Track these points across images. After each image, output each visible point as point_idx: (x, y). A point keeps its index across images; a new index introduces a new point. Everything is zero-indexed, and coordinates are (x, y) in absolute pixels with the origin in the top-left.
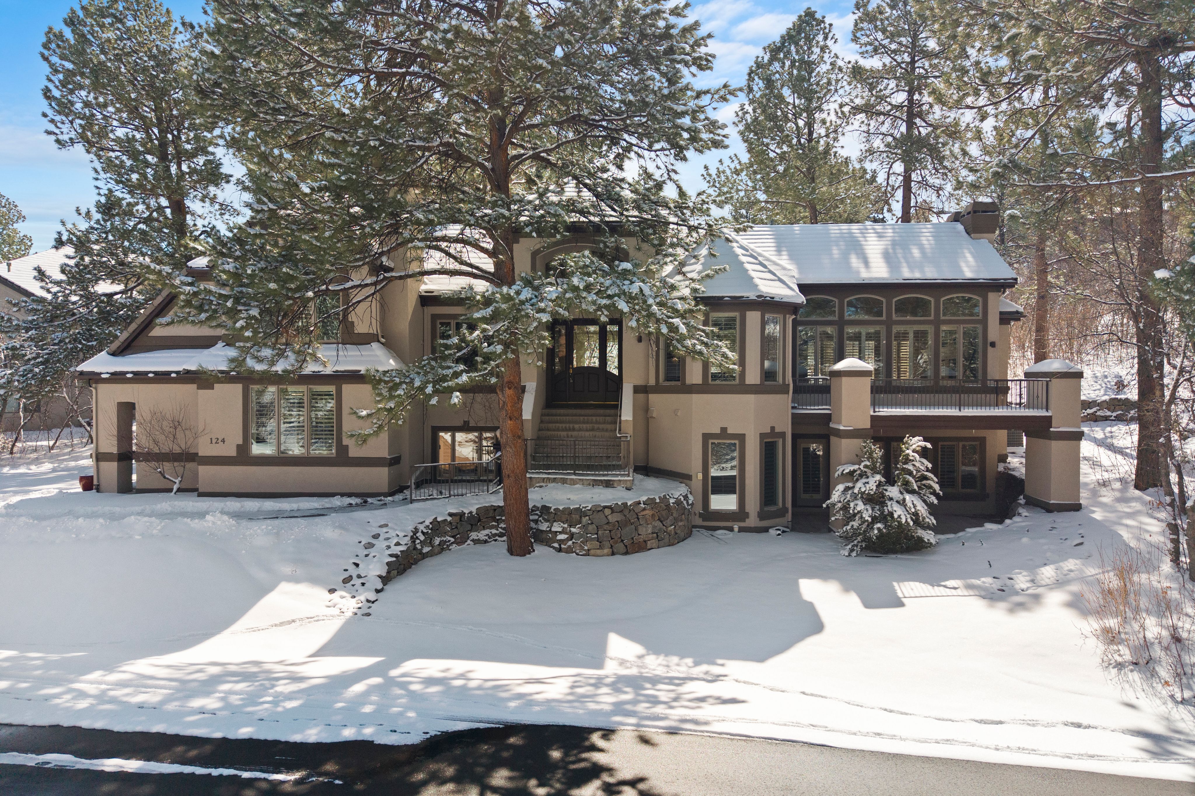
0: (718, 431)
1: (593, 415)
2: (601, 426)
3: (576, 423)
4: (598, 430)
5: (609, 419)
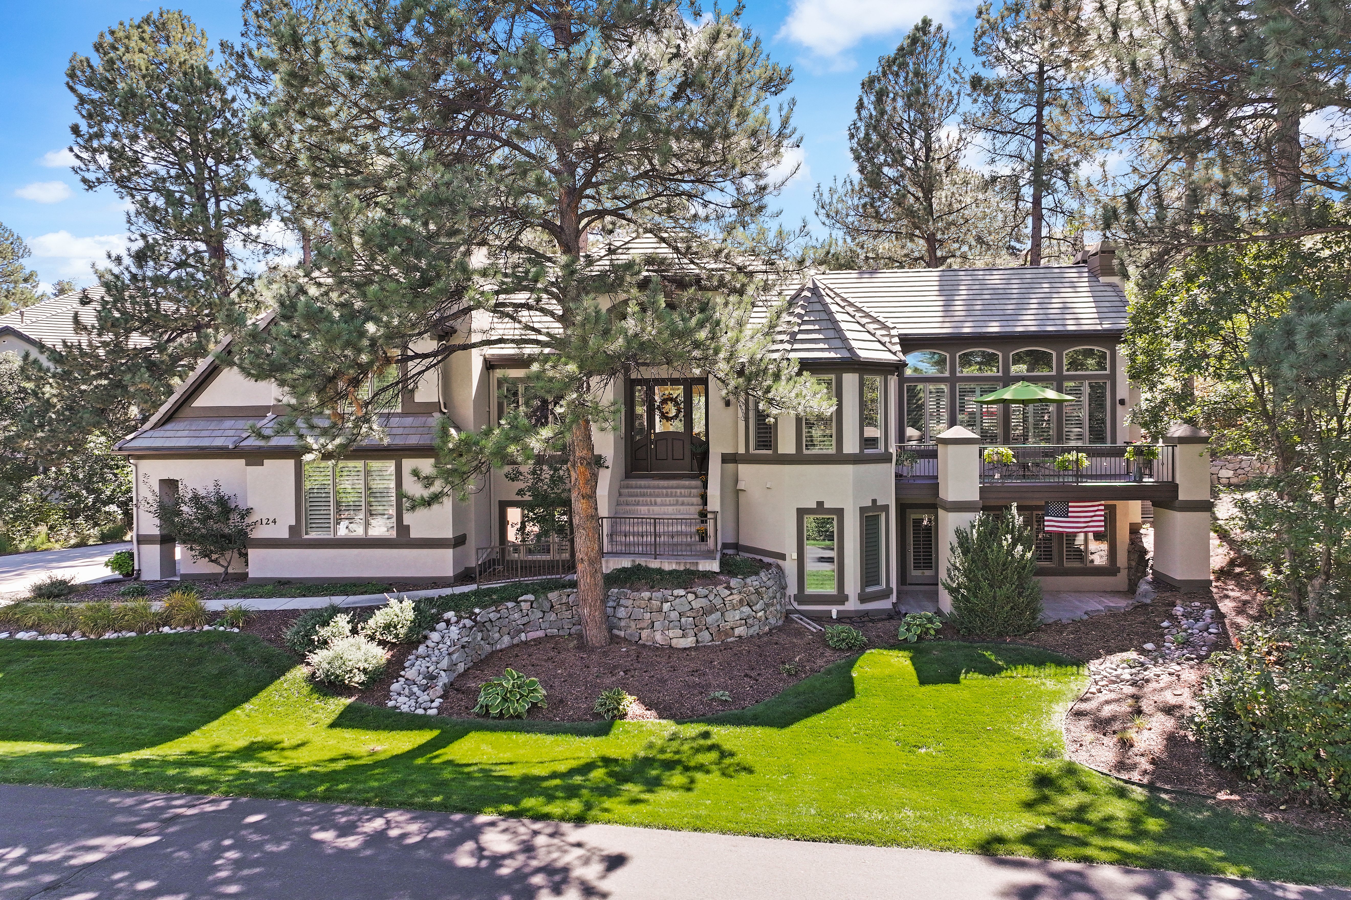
0: (814, 506)
1: (677, 487)
2: (686, 500)
3: (658, 496)
4: (683, 504)
5: (694, 491)
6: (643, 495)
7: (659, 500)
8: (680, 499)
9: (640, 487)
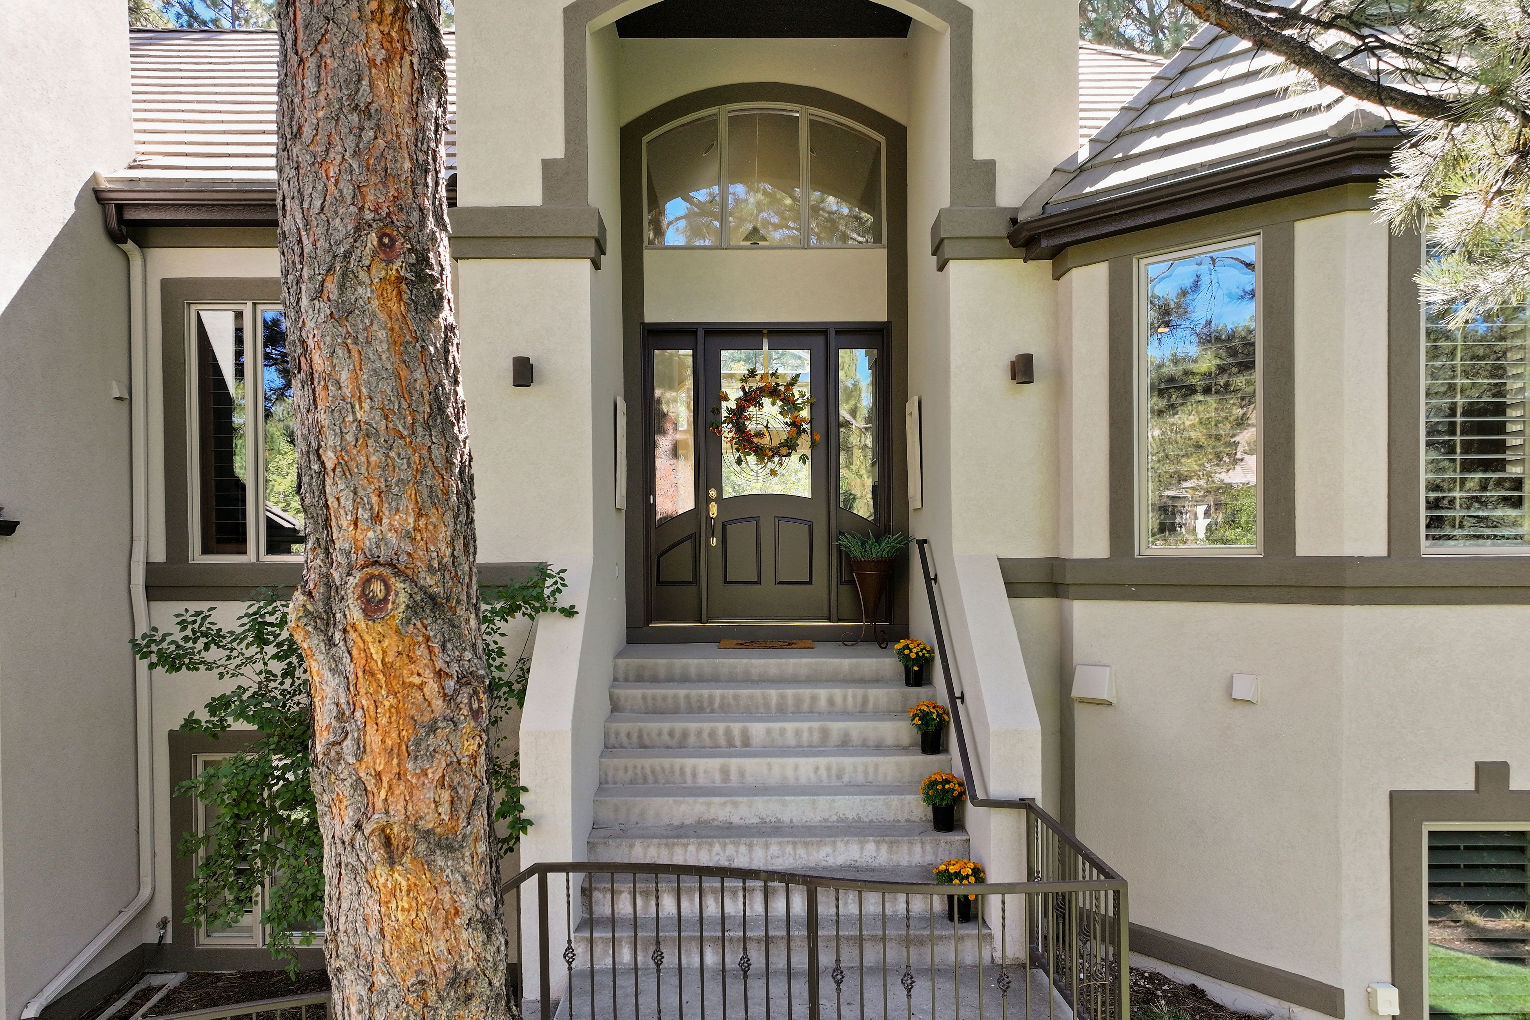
0: (1466, 782)
1: (813, 680)
2: (857, 728)
3: (750, 713)
4: (845, 746)
5: (879, 695)
6: (697, 709)
7: (758, 730)
8: (836, 727)
9: (685, 679)
